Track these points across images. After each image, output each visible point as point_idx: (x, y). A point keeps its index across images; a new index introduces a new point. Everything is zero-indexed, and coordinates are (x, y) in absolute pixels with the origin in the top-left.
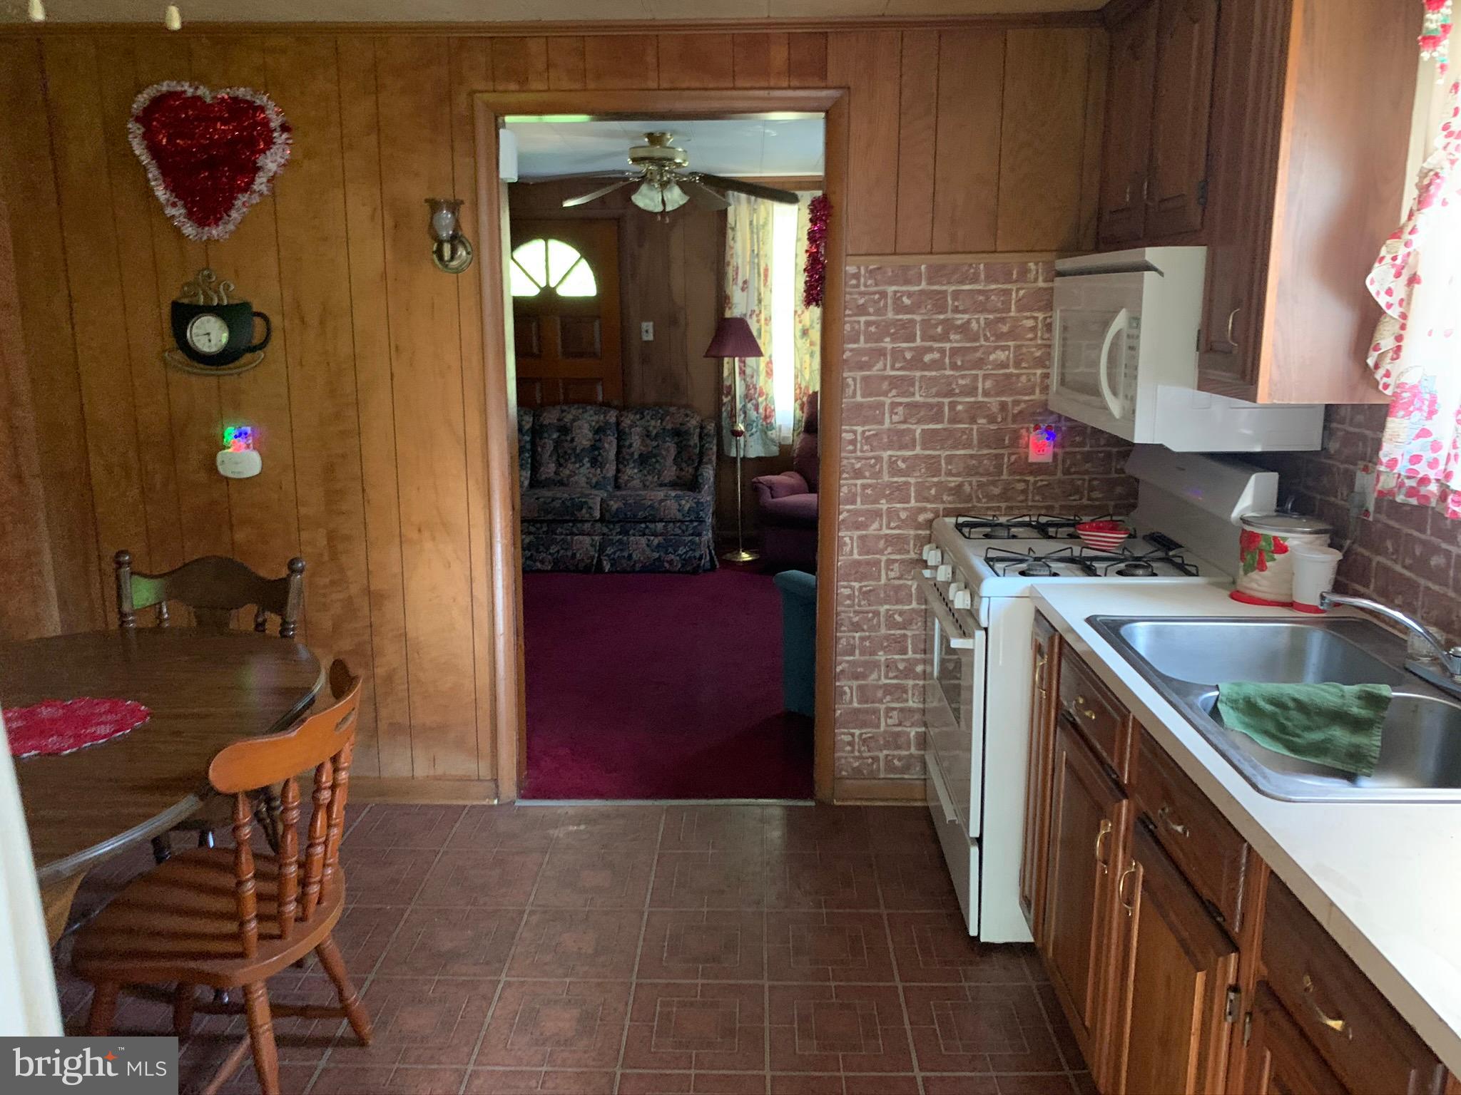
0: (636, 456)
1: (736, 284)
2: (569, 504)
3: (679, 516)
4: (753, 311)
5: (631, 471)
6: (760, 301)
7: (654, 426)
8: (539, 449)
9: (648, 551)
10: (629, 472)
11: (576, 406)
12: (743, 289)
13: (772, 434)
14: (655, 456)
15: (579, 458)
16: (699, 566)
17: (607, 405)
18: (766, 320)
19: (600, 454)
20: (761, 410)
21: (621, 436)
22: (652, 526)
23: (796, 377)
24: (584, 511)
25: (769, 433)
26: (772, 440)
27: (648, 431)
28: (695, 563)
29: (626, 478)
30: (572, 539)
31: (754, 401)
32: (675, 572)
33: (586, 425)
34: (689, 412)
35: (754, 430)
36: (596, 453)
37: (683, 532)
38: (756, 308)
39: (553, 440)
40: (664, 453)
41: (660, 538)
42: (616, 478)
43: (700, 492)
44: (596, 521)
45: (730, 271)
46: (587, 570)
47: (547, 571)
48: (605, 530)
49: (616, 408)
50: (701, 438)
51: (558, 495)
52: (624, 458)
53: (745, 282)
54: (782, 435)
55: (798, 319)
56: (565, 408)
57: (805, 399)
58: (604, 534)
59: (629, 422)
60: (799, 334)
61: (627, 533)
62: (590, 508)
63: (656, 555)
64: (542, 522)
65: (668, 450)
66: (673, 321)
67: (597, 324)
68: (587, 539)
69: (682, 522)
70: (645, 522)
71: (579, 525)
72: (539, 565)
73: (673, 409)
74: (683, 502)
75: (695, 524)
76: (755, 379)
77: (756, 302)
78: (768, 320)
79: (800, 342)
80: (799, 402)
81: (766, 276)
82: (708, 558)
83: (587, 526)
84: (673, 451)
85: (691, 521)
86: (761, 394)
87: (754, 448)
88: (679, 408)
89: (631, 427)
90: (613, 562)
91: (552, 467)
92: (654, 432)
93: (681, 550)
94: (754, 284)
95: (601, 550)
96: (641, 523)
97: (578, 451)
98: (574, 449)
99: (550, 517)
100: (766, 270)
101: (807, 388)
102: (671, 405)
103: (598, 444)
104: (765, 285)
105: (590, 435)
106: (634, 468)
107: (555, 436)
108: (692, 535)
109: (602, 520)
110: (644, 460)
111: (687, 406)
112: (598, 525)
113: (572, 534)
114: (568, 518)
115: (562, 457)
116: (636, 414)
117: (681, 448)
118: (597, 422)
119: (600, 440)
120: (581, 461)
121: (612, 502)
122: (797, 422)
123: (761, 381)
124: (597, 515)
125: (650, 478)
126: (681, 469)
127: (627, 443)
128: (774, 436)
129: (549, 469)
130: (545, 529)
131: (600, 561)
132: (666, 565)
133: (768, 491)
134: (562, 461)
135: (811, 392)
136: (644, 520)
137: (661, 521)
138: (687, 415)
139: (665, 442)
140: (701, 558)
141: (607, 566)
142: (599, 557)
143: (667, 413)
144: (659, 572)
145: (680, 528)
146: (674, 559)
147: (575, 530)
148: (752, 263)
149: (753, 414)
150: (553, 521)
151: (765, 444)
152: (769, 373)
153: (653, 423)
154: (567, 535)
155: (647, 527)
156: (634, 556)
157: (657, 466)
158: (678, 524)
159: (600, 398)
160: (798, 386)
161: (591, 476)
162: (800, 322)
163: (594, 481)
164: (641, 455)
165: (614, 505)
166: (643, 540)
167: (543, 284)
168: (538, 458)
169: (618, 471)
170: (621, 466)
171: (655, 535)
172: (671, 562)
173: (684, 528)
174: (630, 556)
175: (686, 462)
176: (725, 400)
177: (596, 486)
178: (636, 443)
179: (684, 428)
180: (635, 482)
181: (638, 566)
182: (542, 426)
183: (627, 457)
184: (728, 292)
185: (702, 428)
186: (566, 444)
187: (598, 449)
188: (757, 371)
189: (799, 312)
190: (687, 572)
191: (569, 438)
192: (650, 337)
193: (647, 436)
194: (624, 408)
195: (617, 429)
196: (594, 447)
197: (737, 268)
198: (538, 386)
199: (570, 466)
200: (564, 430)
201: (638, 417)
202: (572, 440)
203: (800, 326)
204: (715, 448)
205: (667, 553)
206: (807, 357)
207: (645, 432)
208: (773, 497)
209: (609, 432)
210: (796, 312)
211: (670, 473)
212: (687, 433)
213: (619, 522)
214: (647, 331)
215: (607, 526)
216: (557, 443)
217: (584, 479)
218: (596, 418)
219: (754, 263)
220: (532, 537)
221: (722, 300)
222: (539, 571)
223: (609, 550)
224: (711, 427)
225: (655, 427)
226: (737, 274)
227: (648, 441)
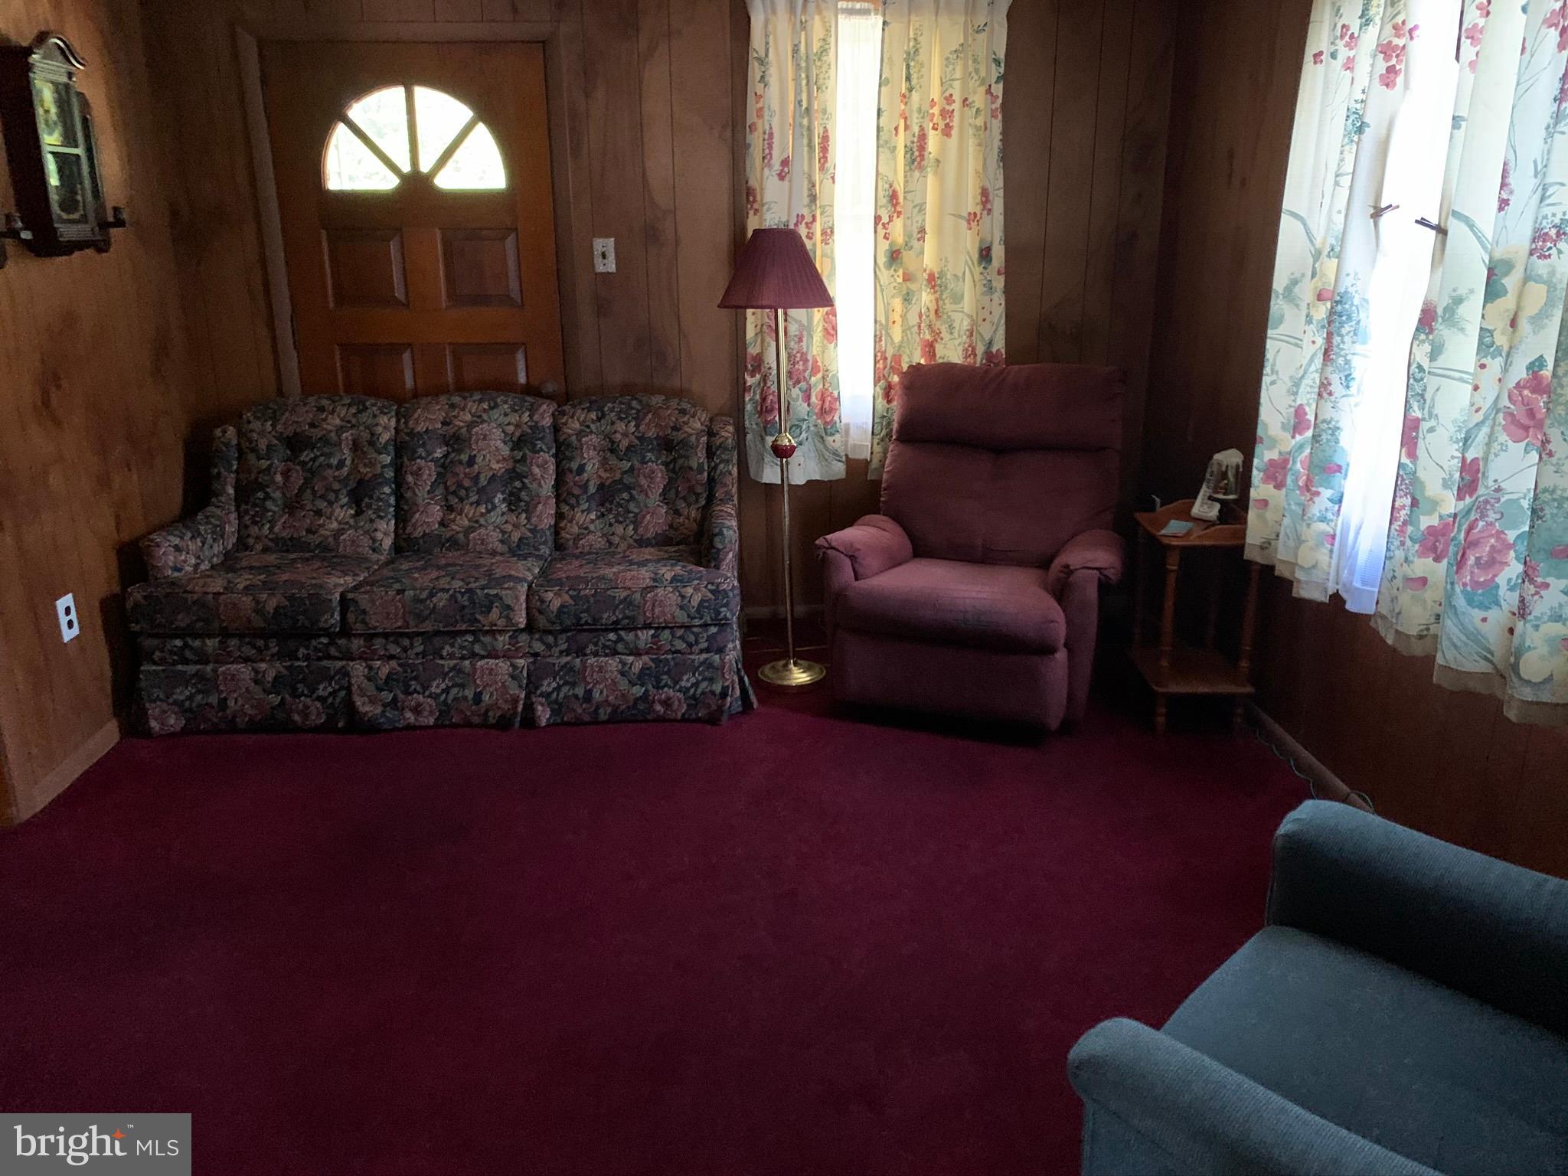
0: (592, 489)
1: (770, 166)
2: (464, 601)
3: (682, 617)
4: (800, 218)
5: (585, 517)
6: (813, 198)
7: (624, 431)
8: (410, 479)
9: (623, 684)
10: (580, 517)
11: (477, 396)
12: (781, 177)
13: (835, 442)
14: (628, 488)
15: (484, 496)
16: (720, 709)
17: (531, 390)
18: (824, 233)
19: (524, 487)
20: (813, 399)
21: (563, 451)
22: (629, 637)
23: (877, 339)
24: (495, 613)
25: (830, 439)
26: (835, 454)
27: (613, 442)
28: (714, 703)
29: (576, 530)
30: (473, 665)
31: (803, 385)
32: (675, 720)
33: (498, 432)
34: (685, 405)
35: (804, 435)
36: (517, 484)
37: (690, 645)
38: (805, 212)
39: (435, 461)
40: (643, 482)
41: (646, 658)
42: (557, 530)
43: (717, 567)
44: (522, 630)
45: (756, 141)
46: (504, 723)
47: (428, 727)
48: (538, 647)
49: (550, 397)
50: (710, 453)
51: (443, 583)
52: (570, 493)
53: (785, 163)
54: (851, 442)
55: (881, 232)
56: (456, 399)
57: (896, 379)
58: (536, 655)
59: (577, 425)
60: (882, 260)
61: (581, 652)
62: (509, 608)
63: (638, 691)
64: (411, 636)
65: (650, 477)
66: (651, 235)
67: (510, 241)
68: (503, 666)
69: (688, 627)
70: (615, 630)
71: (487, 639)
72: (410, 716)
73: (657, 400)
74: (690, 590)
75: (714, 630)
76: (804, 344)
77: (806, 201)
78: (828, 233)
79: (885, 275)
80: (882, 383)
81: (824, 149)
82: (738, 692)
83: (502, 641)
84: (660, 477)
85: (706, 625)
86: (815, 370)
87: (804, 469)
88: (667, 399)
89: (580, 434)
90: (557, 708)
91: (436, 512)
92: (625, 443)
93: (687, 681)
94: (800, 166)
95: (532, 685)
96: (607, 630)
97: (483, 481)
98: (477, 477)
99: (428, 626)
100: (825, 138)
101: (897, 358)
102: (653, 391)
103: (520, 468)
104: (822, 168)
105: (505, 451)
106: (589, 511)
107: (439, 453)
108: (707, 650)
109: (530, 628)
110: (607, 496)
111: (680, 393)
112: (524, 638)
113: (474, 655)
114: (464, 627)
115: (452, 497)
116: (589, 410)
117: (676, 472)
118: (517, 426)
119: (523, 459)
120: (490, 500)
121: (550, 595)
122: (880, 420)
123: (815, 345)
124: (521, 620)
125: (619, 529)
126: (677, 513)
127: (574, 465)
128: (837, 445)
129: (429, 516)
130: (420, 649)
131: (529, 707)
132: (658, 707)
133: (848, 561)
134: (454, 500)
135: (905, 367)
136: (615, 627)
137: (647, 626)
138: (683, 412)
139: (644, 462)
140: (724, 694)
141: (543, 715)
142: (527, 696)
143: (648, 408)
144: (646, 721)
145: (682, 638)
146: (673, 697)
147: (477, 648)
148: (796, 125)
149: (801, 408)
150: (437, 633)
151: (822, 457)
152: (831, 333)
153: (620, 426)
154: (463, 658)
155: (620, 639)
156: (596, 695)
157: (632, 506)
158: (680, 632)
159: (522, 379)
160: (879, 356)
161: (509, 528)
162: (886, 238)
163: (516, 536)
164: (601, 487)
165: (554, 600)
166: (613, 664)
167: (406, 168)
168: (408, 495)
169: (560, 516)
170: (565, 508)
171: (636, 653)
172: (667, 703)
173: (692, 639)
174: (588, 694)
175: (684, 498)
176: (750, 381)
177: (519, 550)
178: (591, 465)
179: (680, 436)
180: (591, 537)
181: (603, 714)
182: (411, 434)
183: (576, 491)
184: (753, 183)
185: (711, 434)
186: (461, 470)
187: (520, 477)
188: (809, 328)
189: (885, 219)
190: (698, 720)
191: (464, 457)
192: (611, 266)
193: (612, 451)
194: (565, 399)
195: (556, 441)
196: (513, 475)
197: (771, 135)
198: (407, 356)
199: (470, 511)
200: (455, 441)
201: (593, 416)
202: (471, 461)
203: (884, 246)
204: (735, 471)
205: (658, 687)
206: (897, 303)
207: (606, 443)
208: (857, 579)
209: (539, 444)
210: (877, 219)
211: (656, 518)
212: (684, 443)
213: (564, 631)
214: (604, 256)
215: (541, 640)
216: (445, 467)
217: (496, 535)
218: (514, 418)
219: (801, 125)
220: (393, 663)
221: (743, 196)
222: (410, 727)
223: (548, 685)
224: (727, 432)
225: (625, 435)
226: (770, 147)
227: (613, 461)
